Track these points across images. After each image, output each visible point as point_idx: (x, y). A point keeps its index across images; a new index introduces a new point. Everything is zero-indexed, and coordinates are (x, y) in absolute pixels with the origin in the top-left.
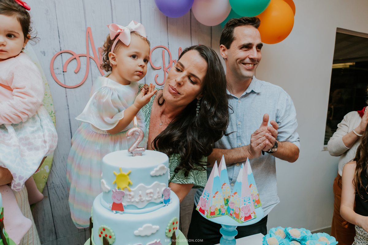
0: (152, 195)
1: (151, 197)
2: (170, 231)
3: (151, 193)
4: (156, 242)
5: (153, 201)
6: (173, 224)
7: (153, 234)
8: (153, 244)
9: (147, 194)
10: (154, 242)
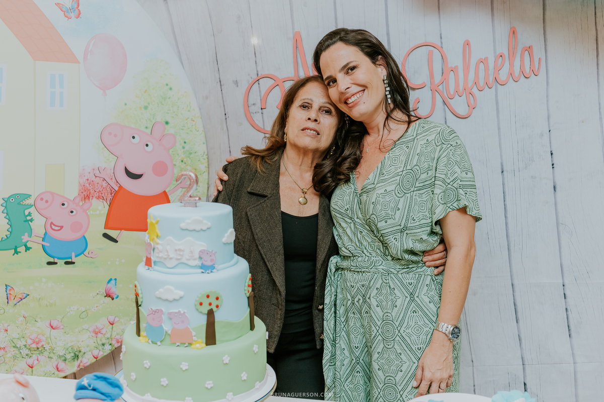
0: (181, 253)
1: (180, 255)
2: (201, 304)
3: (180, 250)
4: (179, 311)
5: (184, 260)
6: (208, 296)
7: (175, 300)
8: (176, 313)
9: (176, 250)
10: (177, 311)
